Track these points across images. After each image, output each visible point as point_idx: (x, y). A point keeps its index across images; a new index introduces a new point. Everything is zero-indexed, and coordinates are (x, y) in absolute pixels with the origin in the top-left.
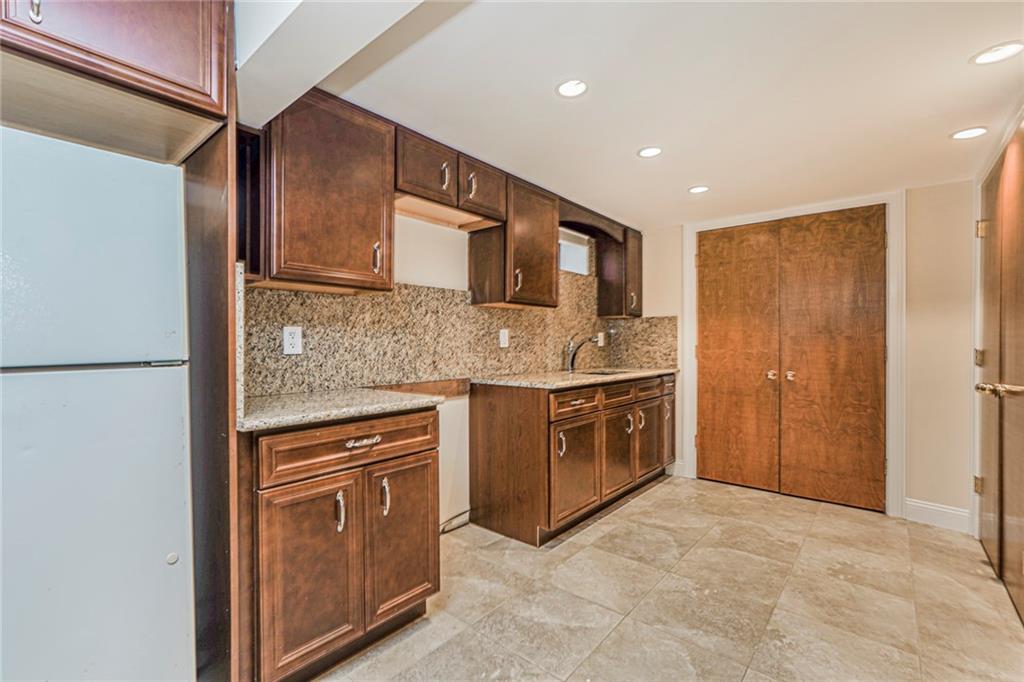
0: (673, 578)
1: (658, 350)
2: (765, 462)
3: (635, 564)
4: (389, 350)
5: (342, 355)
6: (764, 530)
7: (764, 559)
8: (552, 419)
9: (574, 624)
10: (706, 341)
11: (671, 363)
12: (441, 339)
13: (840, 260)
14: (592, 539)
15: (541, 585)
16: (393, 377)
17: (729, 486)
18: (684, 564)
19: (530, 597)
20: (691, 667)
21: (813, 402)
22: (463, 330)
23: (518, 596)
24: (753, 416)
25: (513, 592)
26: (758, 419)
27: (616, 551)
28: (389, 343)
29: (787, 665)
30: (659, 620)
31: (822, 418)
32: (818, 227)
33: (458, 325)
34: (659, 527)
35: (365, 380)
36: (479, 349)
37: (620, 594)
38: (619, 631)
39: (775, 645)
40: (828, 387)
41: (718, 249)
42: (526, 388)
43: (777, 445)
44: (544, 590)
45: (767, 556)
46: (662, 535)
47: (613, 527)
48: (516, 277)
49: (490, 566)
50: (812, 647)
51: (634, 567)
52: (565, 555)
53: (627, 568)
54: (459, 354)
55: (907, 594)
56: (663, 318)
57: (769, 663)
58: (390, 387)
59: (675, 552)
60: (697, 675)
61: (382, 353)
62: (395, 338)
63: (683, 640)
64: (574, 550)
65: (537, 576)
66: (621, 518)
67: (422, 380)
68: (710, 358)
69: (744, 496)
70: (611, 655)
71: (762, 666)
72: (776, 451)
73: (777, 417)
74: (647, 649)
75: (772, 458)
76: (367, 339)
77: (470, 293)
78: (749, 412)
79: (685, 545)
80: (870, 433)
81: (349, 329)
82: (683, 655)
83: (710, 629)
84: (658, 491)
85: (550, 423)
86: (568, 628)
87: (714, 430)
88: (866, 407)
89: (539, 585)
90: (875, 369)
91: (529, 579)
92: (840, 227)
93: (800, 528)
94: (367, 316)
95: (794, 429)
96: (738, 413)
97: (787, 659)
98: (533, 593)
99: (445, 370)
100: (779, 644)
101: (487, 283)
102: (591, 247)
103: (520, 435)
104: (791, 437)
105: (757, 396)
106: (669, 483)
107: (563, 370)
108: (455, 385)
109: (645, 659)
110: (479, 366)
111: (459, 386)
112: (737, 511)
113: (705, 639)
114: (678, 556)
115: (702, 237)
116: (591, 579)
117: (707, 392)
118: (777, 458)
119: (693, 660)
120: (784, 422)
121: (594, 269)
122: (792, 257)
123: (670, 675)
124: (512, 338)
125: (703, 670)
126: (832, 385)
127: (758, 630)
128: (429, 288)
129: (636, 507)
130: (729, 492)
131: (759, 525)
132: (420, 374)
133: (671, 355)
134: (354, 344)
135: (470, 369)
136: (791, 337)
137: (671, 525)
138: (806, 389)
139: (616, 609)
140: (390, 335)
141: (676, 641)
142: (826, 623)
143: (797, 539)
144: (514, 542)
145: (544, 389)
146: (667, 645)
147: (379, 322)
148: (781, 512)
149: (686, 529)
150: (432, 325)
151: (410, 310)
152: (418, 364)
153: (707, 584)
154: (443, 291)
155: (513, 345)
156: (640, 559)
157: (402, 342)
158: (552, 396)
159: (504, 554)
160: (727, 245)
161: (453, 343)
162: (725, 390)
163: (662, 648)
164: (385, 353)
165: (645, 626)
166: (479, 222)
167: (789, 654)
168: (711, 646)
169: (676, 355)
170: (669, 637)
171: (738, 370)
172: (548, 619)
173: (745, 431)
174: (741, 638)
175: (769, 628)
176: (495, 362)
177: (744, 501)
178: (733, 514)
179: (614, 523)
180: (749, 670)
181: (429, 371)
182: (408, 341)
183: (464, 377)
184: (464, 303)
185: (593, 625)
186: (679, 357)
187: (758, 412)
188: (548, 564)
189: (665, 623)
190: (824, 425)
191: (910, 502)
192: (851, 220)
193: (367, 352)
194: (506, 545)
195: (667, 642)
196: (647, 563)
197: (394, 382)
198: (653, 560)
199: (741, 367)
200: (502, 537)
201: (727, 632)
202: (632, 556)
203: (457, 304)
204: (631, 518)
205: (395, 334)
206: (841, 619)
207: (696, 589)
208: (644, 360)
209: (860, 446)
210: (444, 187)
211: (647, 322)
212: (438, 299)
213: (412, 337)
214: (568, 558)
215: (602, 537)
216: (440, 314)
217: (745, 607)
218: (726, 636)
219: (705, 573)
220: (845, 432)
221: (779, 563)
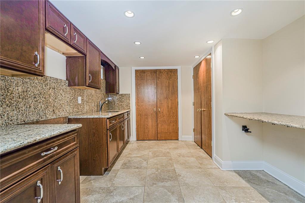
0: (149, 170)
1: (124, 104)
2: (154, 132)
3: (137, 170)
4: (32, 105)
5: (5, 108)
6: (160, 150)
7: (165, 158)
8: (108, 128)
9: (132, 196)
10: (138, 101)
11: (129, 108)
12: (56, 100)
13: (169, 81)
14: (120, 167)
15: (113, 188)
16: (34, 118)
17: (146, 141)
18: (149, 165)
19: (112, 194)
20: (169, 193)
21: (164, 116)
22: (65, 97)
23: (107, 196)
24: (151, 121)
25: (104, 195)
26: (152, 121)
27: (129, 168)
28: (32, 101)
29: (186, 182)
30: (154, 184)
31: (166, 120)
32: (165, 73)
33: (63, 95)
34: (136, 157)
35: (19, 121)
36: (71, 104)
37: (139, 180)
38: (146, 192)
39: (181, 178)
40: (167, 112)
41: (141, 75)
42: (97, 118)
43: (157, 128)
44: (115, 190)
45: (165, 157)
46: (139, 159)
47: (123, 161)
48: (90, 76)
49: (88, 189)
50: (187, 175)
51: (137, 171)
52: (114, 175)
53: (135, 172)
54: (64, 107)
55: (193, 156)
56: (126, 94)
57: (183, 183)
58: (33, 123)
59: (145, 162)
60: (172, 194)
61: (28, 106)
62: (35, 99)
63: (163, 187)
64: (116, 172)
65: (109, 186)
66: (124, 157)
67: (49, 118)
68: (139, 106)
69: (151, 143)
70: (149, 201)
71: (182, 185)
72: (156, 129)
73: (156, 120)
74: (156, 194)
75: (155, 131)
76: (20, 100)
77: (67, 82)
78: (150, 120)
79: (146, 160)
80: (176, 122)
81: (9, 94)
82: (165, 190)
83: (166, 180)
84: (128, 146)
85: (107, 129)
86: (131, 199)
87: (141, 126)
88: (175, 116)
89: (112, 188)
90: (176, 107)
91: (107, 188)
92: (169, 73)
93: (167, 148)
94: (20, 88)
95: (160, 123)
96: (147, 121)
97: (185, 180)
98: (112, 192)
99: (58, 113)
100: (181, 177)
101: (77, 78)
102: (103, 70)
103: (94, 136)
104: (160, 125)
105: (152, 116)
106: (130, 143)
107: (97, 111)
108: (62, 119)
109: (158, 197)
110: (71, 111)
111: (64, 120)
112: (151, 147)
113: (167, 184)
114: (146, 164)
115: (137, 71)
116: (127, 179)
117: (139, 115)
118: (157, 131)
119: (168, 191)
120: (158, 121)
121: (104, 77)
122: (159, 79)
123: (166, 198)
124: (82, 100)
125: (172, 193)
126: (168, 111)
127: (176, 176)
128: (51, 77)
129: (126, 153)
130: (146, 142)
131: (159, 149)
132: (47, 116)
133: (128, 105)
134: (13, 102)
135: (68, 112)
136: (159, 100)
137: (139, 155)
138: (163, 112)
139: (140, 186)
140: (33, 98)
141: (161, 188)
142: (185, 168)
143: (168, 150)
144: (92, 177)
145: (105, 118)
146: (160, 190)
147: (26, 91)
148: (160, 145)
149: (143, 155)
150: (52, 94)
151: (42, 86)
152: (46, 111)
153: (158, 169)
154: (57, 79)
155: (83, 103)
156: (137, 168)
157: (39, 101)
158: (108, 120)
159: (91, 182)
160: (143, 74)
161: (61, 102)
162: (144, 115)
163: (160, 191)
164: (30, 107)
165: (151, 187)
166: (76, 53)
167: (184, 179)
168: (169, 185)
169: (130, 105)
170: (159, 187)
171: (147, 109)
172: (123, 199)
173: (149, 125)
174: (174, 180)
175: (177, 174)
176: (76, 109)
177: (151, 144)
178: (152, 148)
179: (123, 159)
180: (180, 187)
181: (51, 114)
182: (41, 101)
183: (66, 116)
184: (65, 85)
185: (137, 194)
186: (131, 106)
187: (152, 120)
188: (110, 180)
189: (156, 184)
190: (167, 121)
191: (183, 136)
192: (171, 72)
193: (20, 106)
194: (90, 179)
195: (159, 189)
196: (140, 168)
197: (35, 121)
198: (141, 167)
199: (147, 108)
200: (86, 176)
201: (170, 180)
202: (134, 168)
203: (62, 86)
204: (127, 156)
205: (35, 97)
206: (187, 167)
207: (156, 171)
208: (120, 107)
209: (174, 125)
210: (66, 34)
211: (121, 95)
212: (55, 83)
213: (44, 99)
214: (116, 175)
215: (122, 165)
216: (56, 89)
217: (169, 171)
218: (171, 181)
219: (155, 166)
220: (171, 122)
221: (169, 158)
